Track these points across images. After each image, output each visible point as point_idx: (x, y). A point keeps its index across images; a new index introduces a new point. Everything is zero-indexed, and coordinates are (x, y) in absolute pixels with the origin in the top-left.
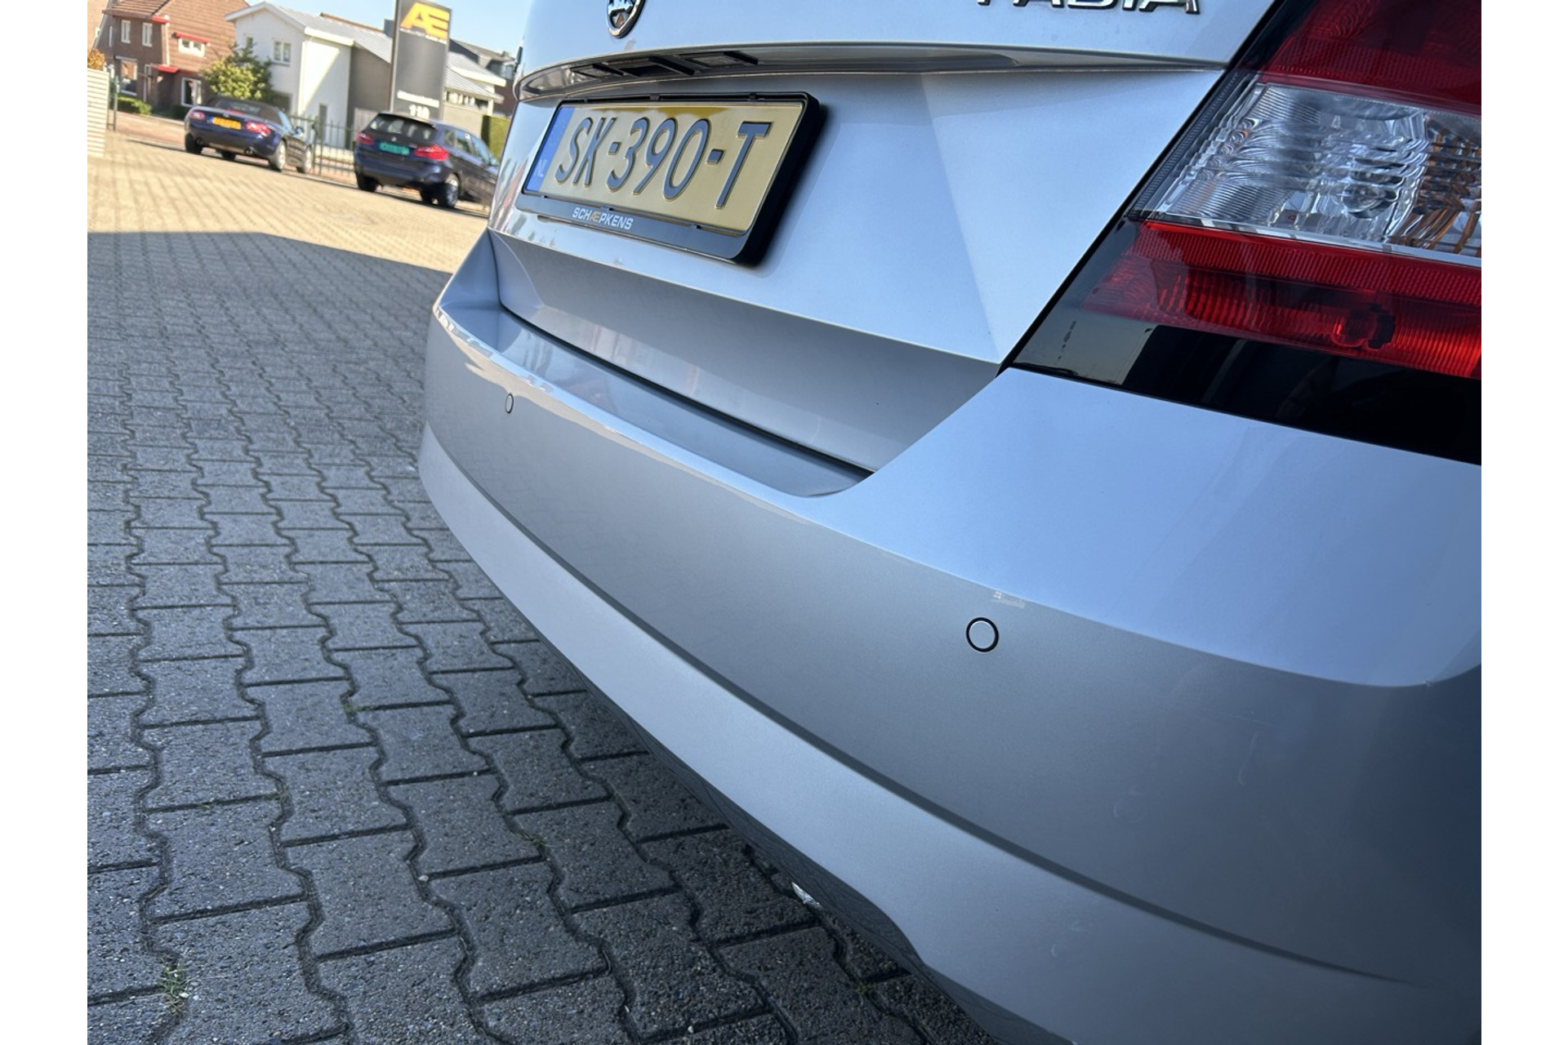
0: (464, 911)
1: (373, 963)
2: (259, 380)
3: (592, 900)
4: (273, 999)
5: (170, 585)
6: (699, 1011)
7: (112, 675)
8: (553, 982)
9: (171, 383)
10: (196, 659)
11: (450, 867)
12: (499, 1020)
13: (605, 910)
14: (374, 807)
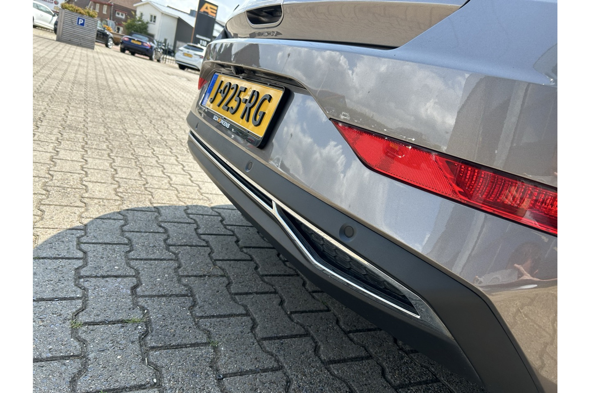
0: (308, 327)
1: (282, 344)
2: (168, 129)
3: (355, 329)
4: (251, 353)
5: (161, 196)
6: (413, 378)
7: (152, 226)
8: (352, 359)
9: (138, 127)
10: (178, 223)
11: (297, 310)
12: (338, 371)
13: (361, 333)
14: (262, 284)
